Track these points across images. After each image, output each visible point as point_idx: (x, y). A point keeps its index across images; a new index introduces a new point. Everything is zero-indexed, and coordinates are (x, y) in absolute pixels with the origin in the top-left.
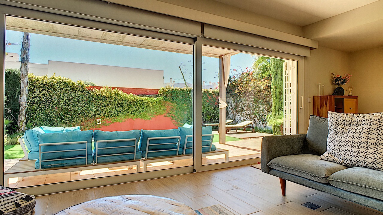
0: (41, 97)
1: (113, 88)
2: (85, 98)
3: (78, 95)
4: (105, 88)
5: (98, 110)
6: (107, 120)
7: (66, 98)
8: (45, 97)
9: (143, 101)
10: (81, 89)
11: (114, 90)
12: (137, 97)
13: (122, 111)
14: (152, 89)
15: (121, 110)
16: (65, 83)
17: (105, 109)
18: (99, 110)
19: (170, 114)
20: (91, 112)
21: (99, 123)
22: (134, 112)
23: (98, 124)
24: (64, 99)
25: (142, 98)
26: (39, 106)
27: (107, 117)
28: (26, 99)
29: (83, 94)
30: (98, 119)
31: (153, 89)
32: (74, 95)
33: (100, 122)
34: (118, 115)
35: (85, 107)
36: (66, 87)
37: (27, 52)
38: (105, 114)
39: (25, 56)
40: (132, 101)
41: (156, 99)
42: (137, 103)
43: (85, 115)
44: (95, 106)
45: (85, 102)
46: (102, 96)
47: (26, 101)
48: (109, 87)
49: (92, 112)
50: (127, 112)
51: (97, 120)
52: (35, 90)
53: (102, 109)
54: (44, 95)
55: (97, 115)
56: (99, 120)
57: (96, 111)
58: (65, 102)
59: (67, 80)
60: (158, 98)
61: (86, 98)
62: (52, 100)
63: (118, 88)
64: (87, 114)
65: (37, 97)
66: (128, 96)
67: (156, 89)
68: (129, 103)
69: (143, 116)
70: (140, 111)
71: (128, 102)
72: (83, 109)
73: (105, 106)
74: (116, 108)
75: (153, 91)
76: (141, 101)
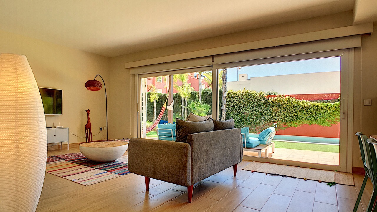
0: (235, 106)
1: (286, 96)
2: (265, 105)
3: (259, 103)
4: (279, 96)
6: (283, 124)
7: (251, 106)
8: (238, 106)
9: (317, 106)
10: (262, 98)
12: (310, 103)
13: (297, 117)
14: (332, 94)
15: (296, 115)
16: (250, 95)
18: (275, 115)
20: (269, 117)
22: (310, 118)
24: (249, 107)
25: (315, 103)
26: (234, 112)
27: (282, 121)
28: (225, 107)
29: (263, 102)
31: (334, 94)
32: (256, 103)
33: (277, 126)
34: (293, 120)
36: (251, 98)
37: (225, 76)
38: (281, 119)
39: (224, 79)
40: (304, 106)
42: (310, 108)
44: (272, 112)
45: (264, 108)
46: (277, 103)
47: (225, 109)
48: (282, 95)
50: (302, 117)
51: (274, 124)
52: (232, 101)
53: (279, 115)
54: (237, 104)
55: (274, 120)
56: (276, 124)
57: (273, 116)
58: (250, 109)
59: (251, 92)
62: (242, 107)
63: (290, 95)
64: (266, 118)
65: (233, 105)
66: (300, 102)
67: (338, 93)
69: (321, 122)
70: (317, 117)
71: (300, 108)
72: (263, 114)
73: (281, 112)
74: (291, 114)
75: (334, 95)
76: (314, 106)
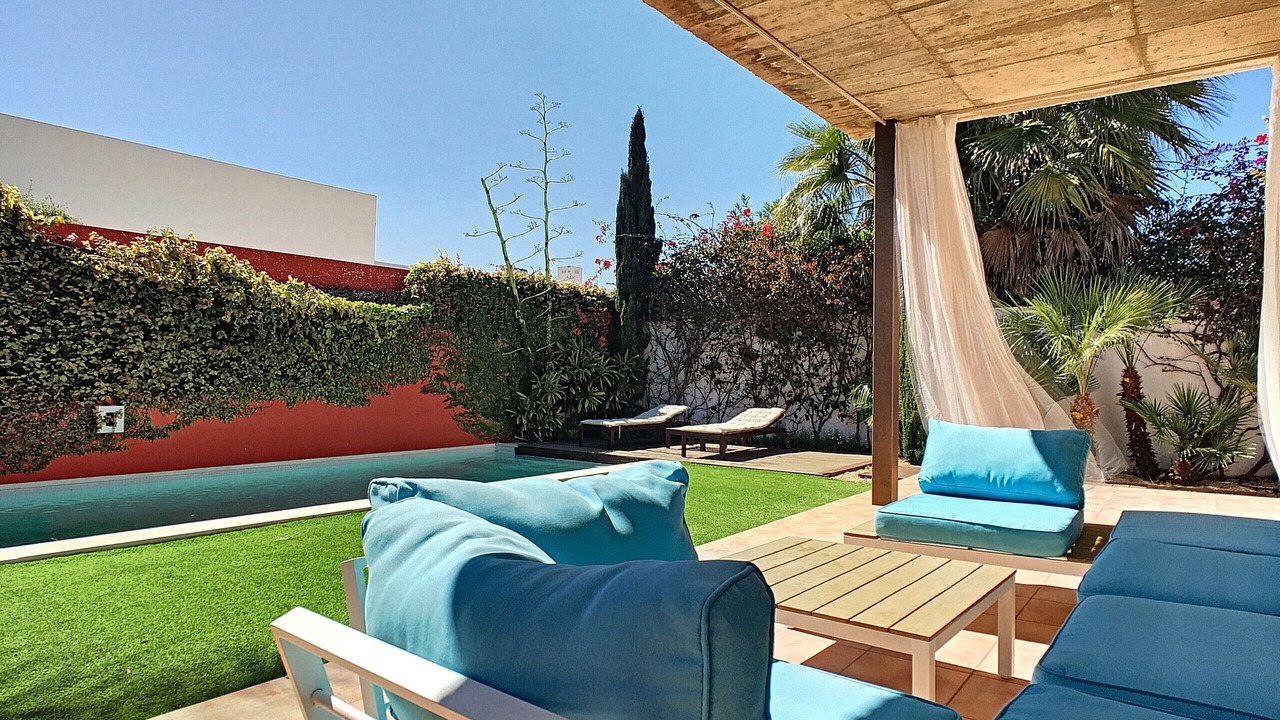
1: (204, 246)
2: (30, 287)
4: (161, 240)
5: (107, 354)
6: (155, 407)
9: (346, 315)
11: (210, 255)
12: (324, 299)
13: (235, 366)
14: (377, 268)
15: (231, 358)
17: (146, 350)
18: (111, 357)
19: (445, 383)
20: (66, 366)
21: (112, 424)
22: (295, 371)
23: (105, 429)
25: (342, 303)
27: (155, 392)
29: (19, 264)
30: (105, 403)
31: (381, 268)
33: (120, 422)
34: (216, 382)
35: (27, 339)
38: (150, 377)
40: (299, 314)
41: (404, 309)
42: (319, 325)
43: (25, 380)
44: (89, 337)
45: (27, 307)
46: (140, 281)
48: (183, 240)
49: (74, 366)
51: (103, 411)
53: (132, 354)
55: (103, 384)
56: (114, 409)
57: (94, 360)
60: (410, 306)
61: (38, 286)
63: (228, 248)
64: (36, 376)
66: (279, 290)
67: (393, 269)
68: (285, 325)
69: (336, 387)
70: (326, 367)
72: (15, 347)
73: (148, 338)
74: (205, 348)
75: (379, 274)
76: (336, 316)
